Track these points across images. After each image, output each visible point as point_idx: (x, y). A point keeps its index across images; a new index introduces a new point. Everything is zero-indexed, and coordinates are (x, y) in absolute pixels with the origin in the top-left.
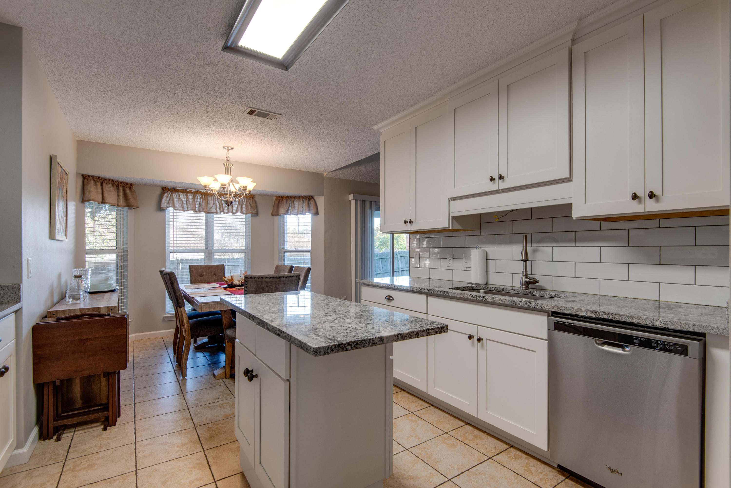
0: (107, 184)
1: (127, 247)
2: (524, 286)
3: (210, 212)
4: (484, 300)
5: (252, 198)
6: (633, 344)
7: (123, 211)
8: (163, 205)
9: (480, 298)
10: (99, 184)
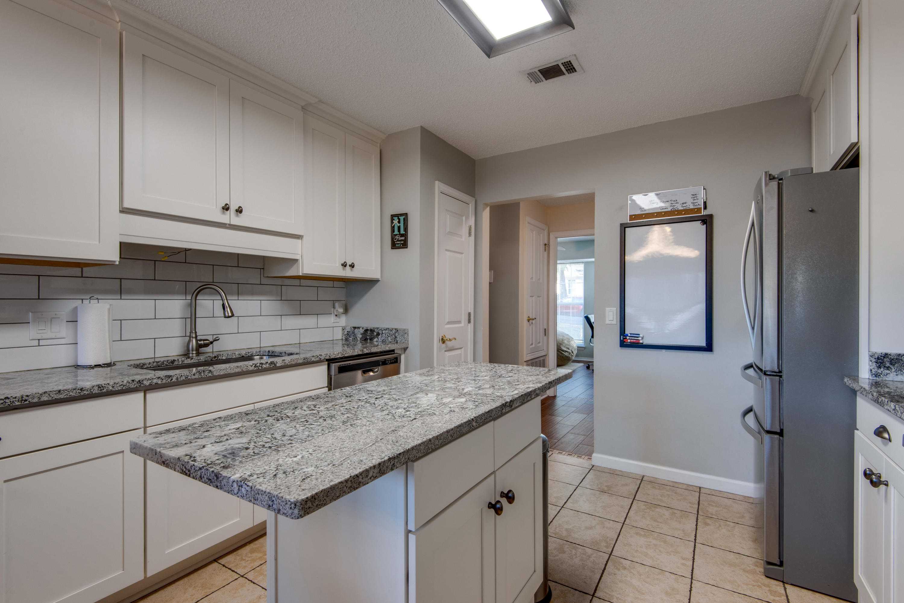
2: (194, 352)
4: (273, 365)
6: (379, 365)
9: (267, 365)
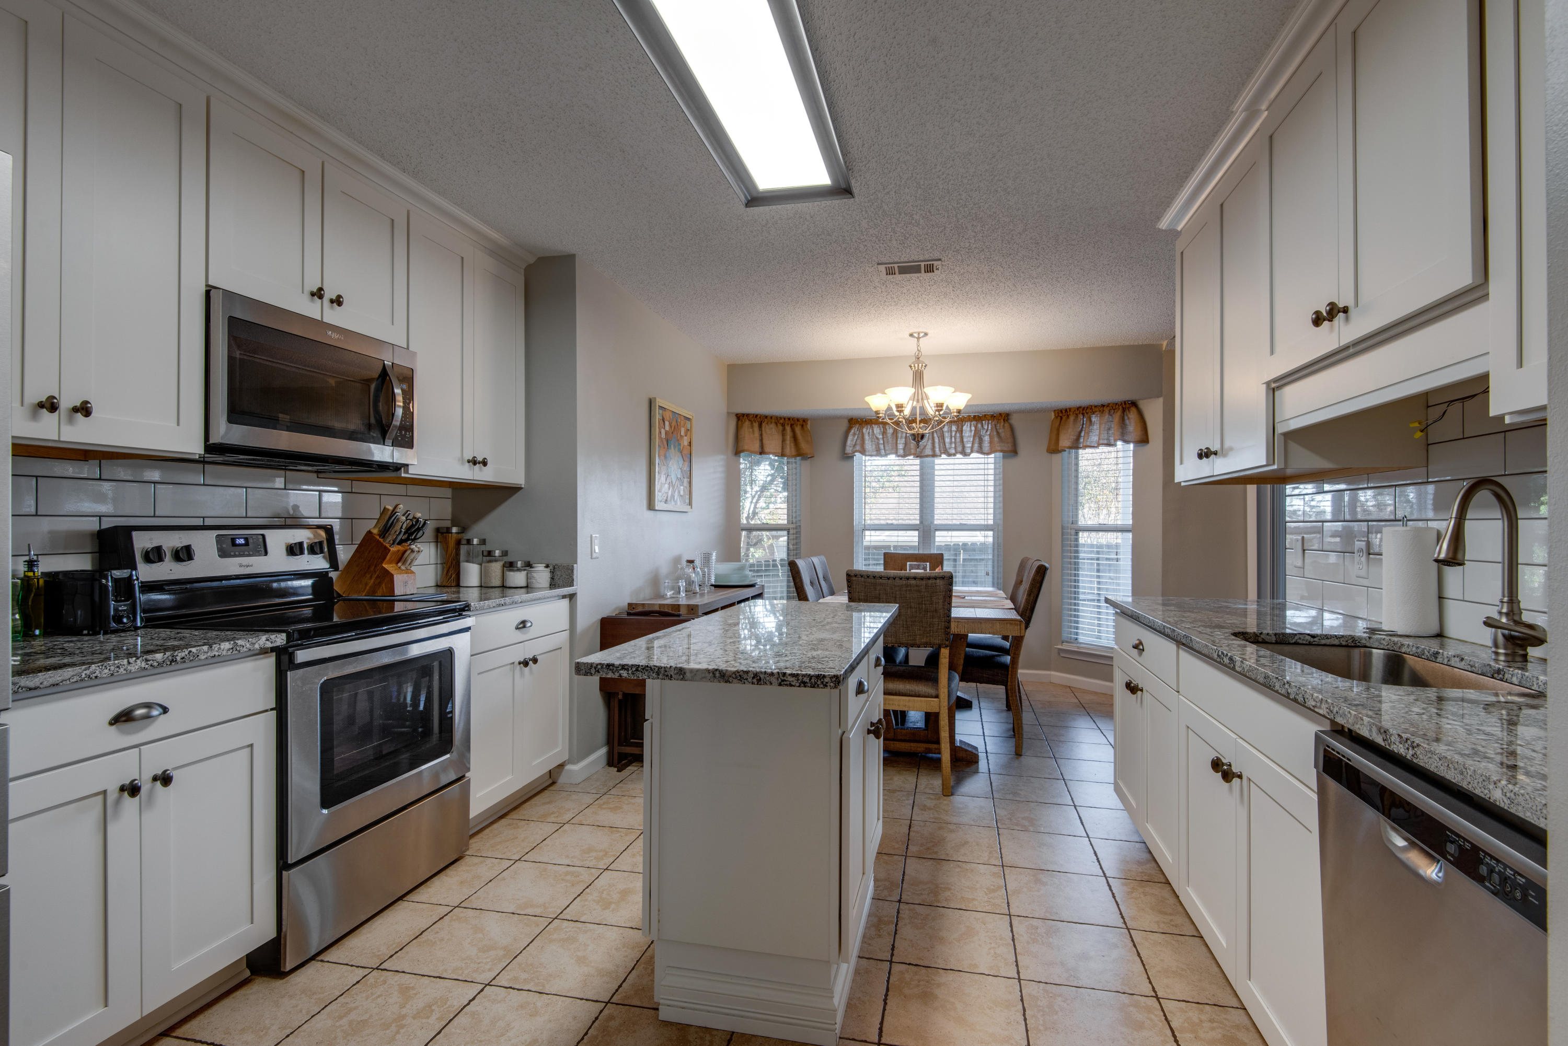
0: (767, 423)
1: (800, 521)
3: (922, 455)
5: (1002, 420)
7: (796, 463)
8: (849, 450)
10: (756, 425)
